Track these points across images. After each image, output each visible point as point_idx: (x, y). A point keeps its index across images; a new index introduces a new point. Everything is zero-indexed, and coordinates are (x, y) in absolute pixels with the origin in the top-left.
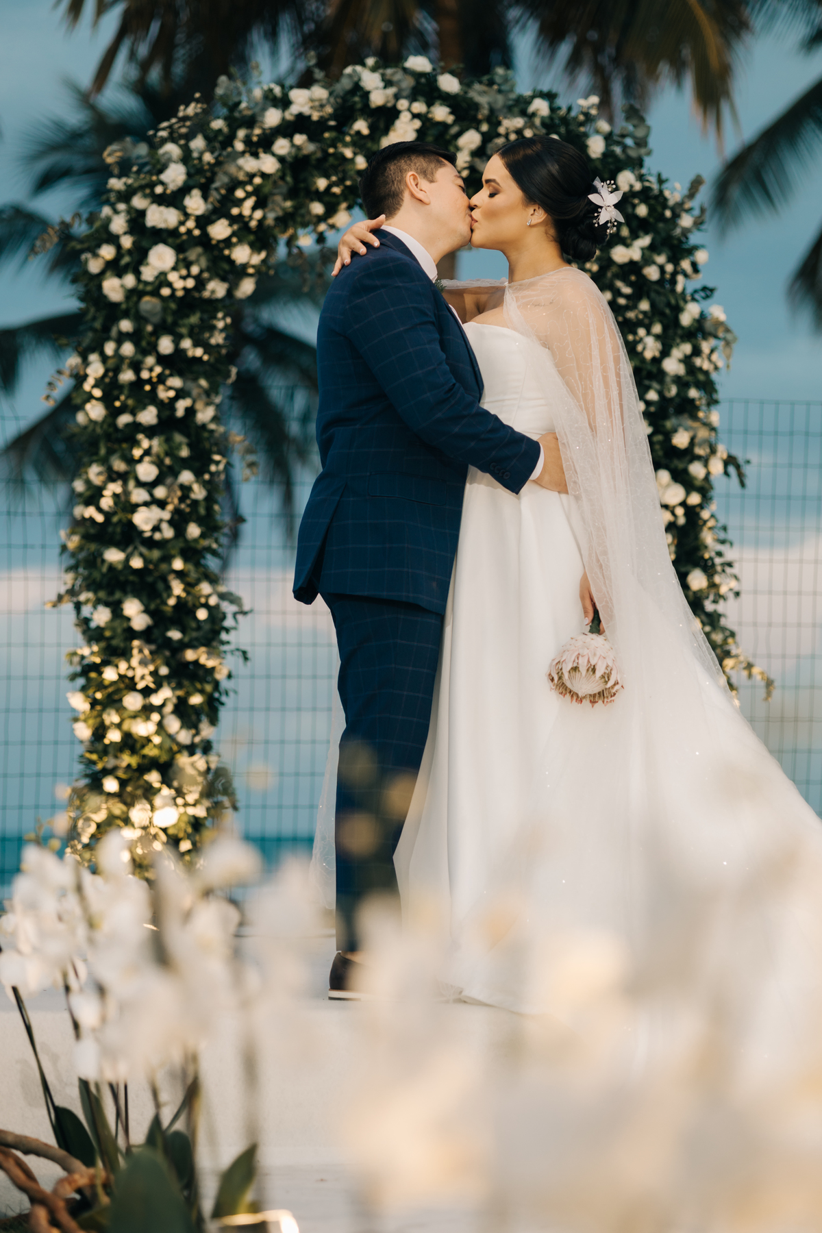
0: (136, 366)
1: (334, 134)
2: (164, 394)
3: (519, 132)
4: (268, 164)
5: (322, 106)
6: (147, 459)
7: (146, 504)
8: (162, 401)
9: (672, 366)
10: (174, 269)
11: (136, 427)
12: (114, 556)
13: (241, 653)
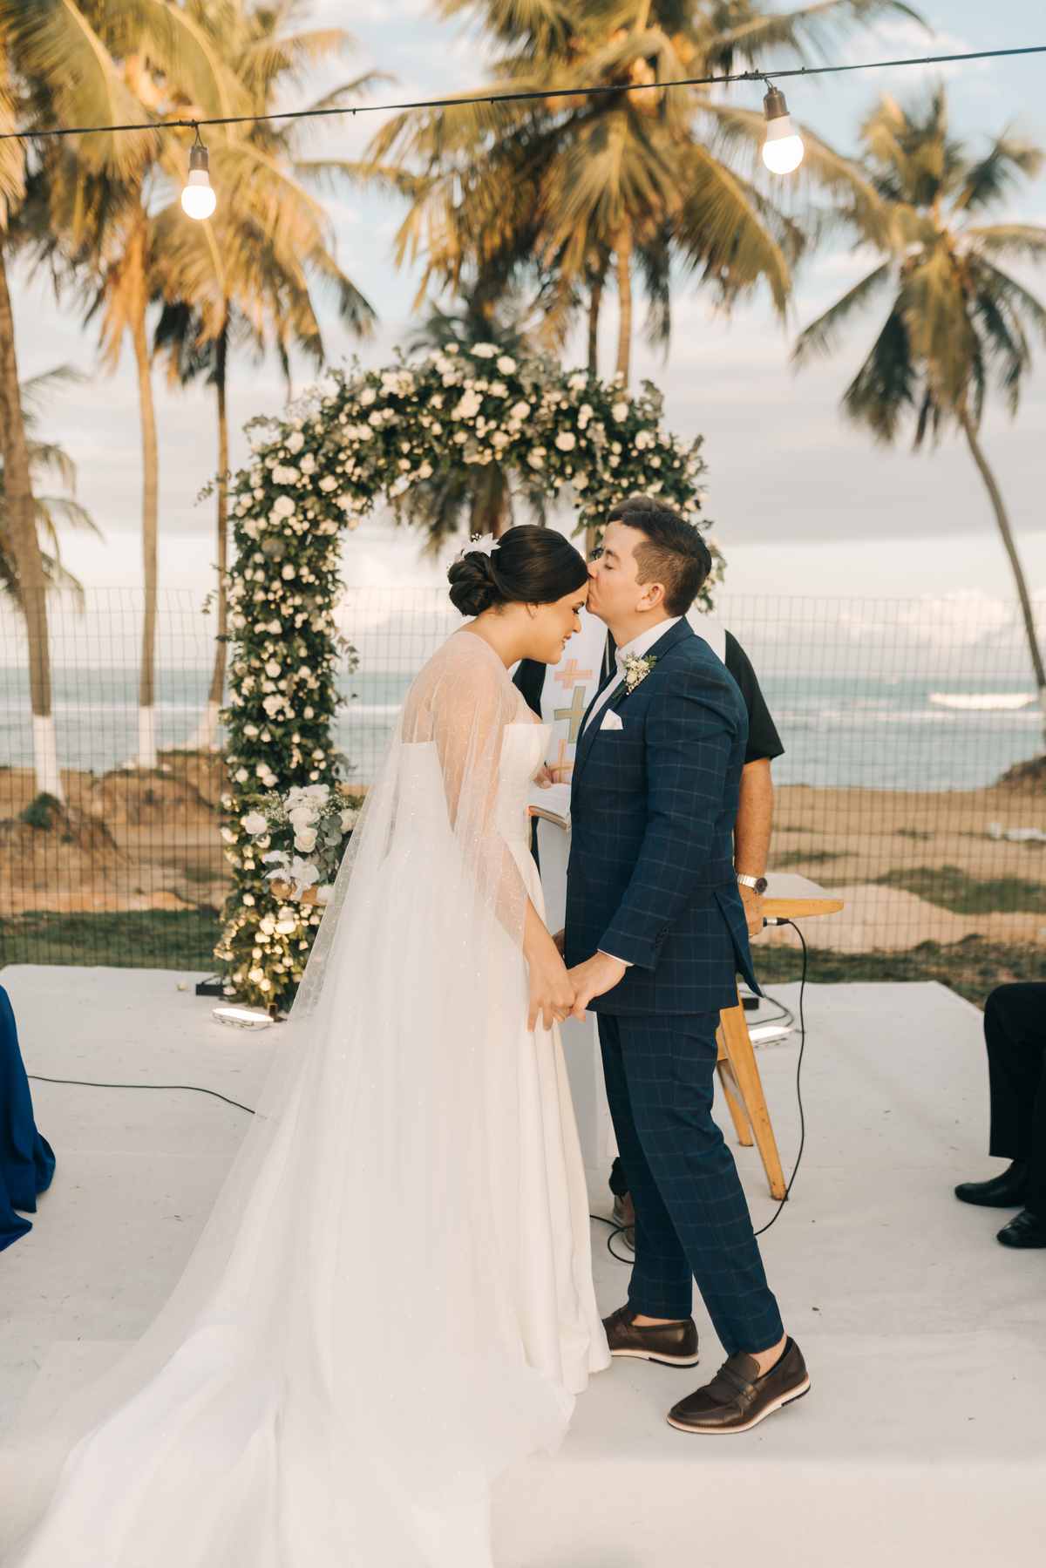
0: (267, 590)
1: (415, 408)
2: (286, 611)
3: (558, 404)
4: (364, 432)
5: (408, 385)
6: (272, 660)
7: (273, 693)
8: (284, 616)
10: (294, 515)
11: (266, 635)
12: (250, 731)
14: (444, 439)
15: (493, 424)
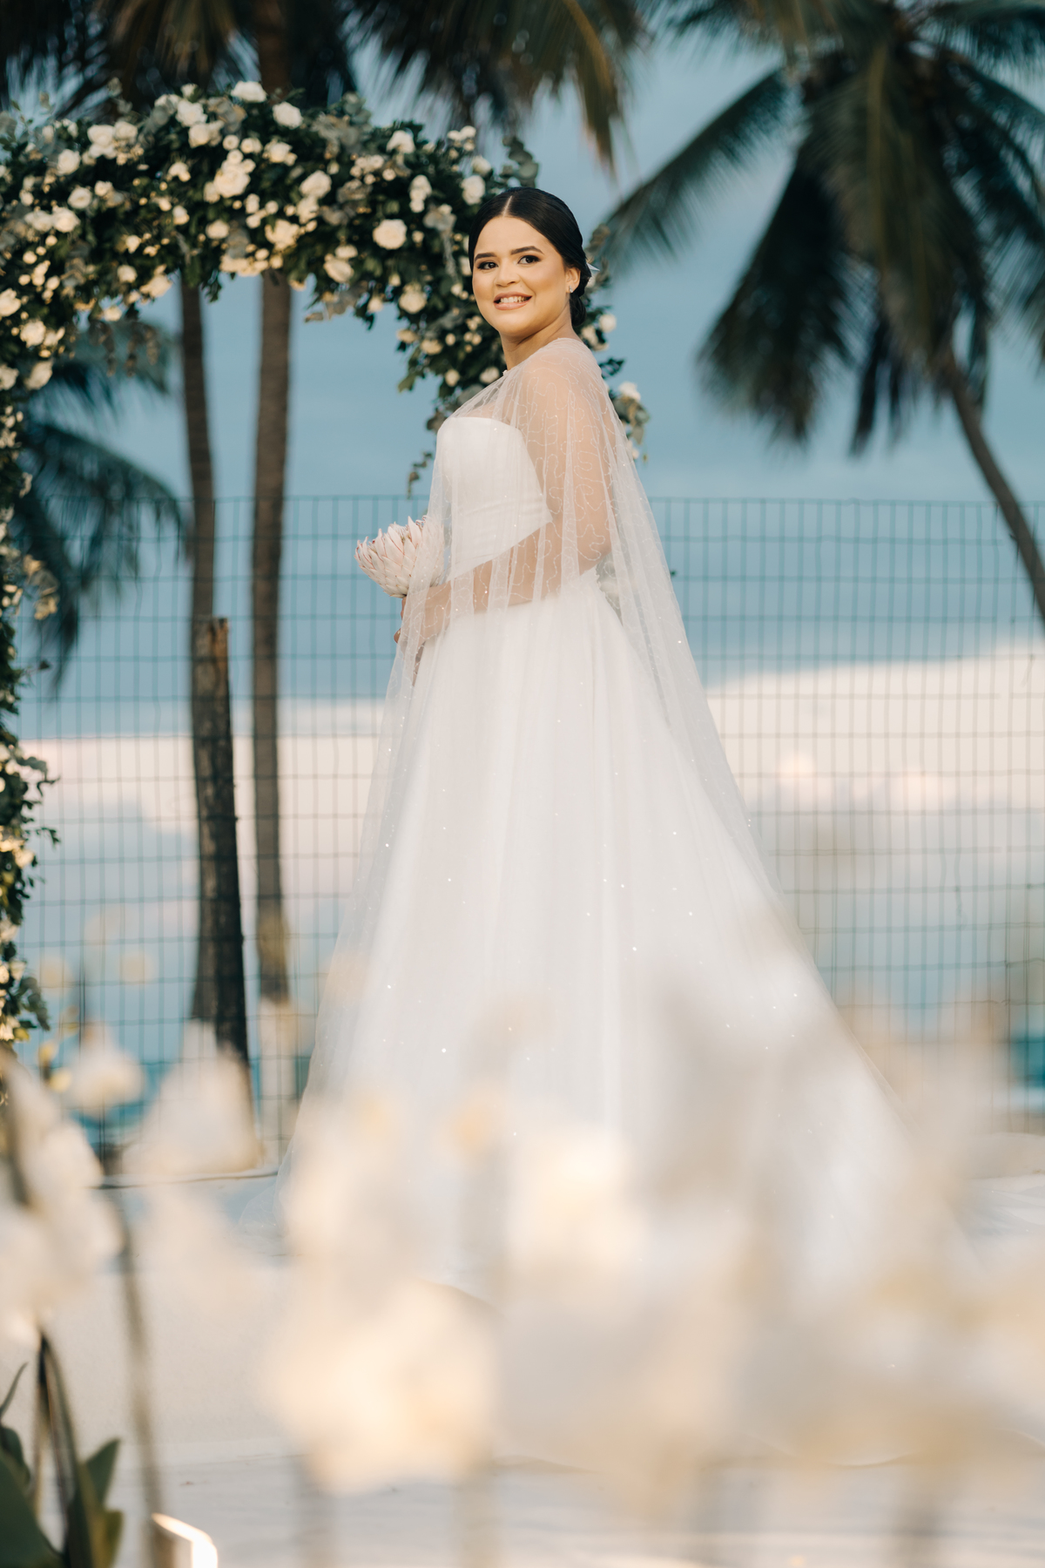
1: (145, 181)
3: (377, 173)
5: (129, 147)
13: (47, 834)
14: (193, 230)
15: (272, 207)
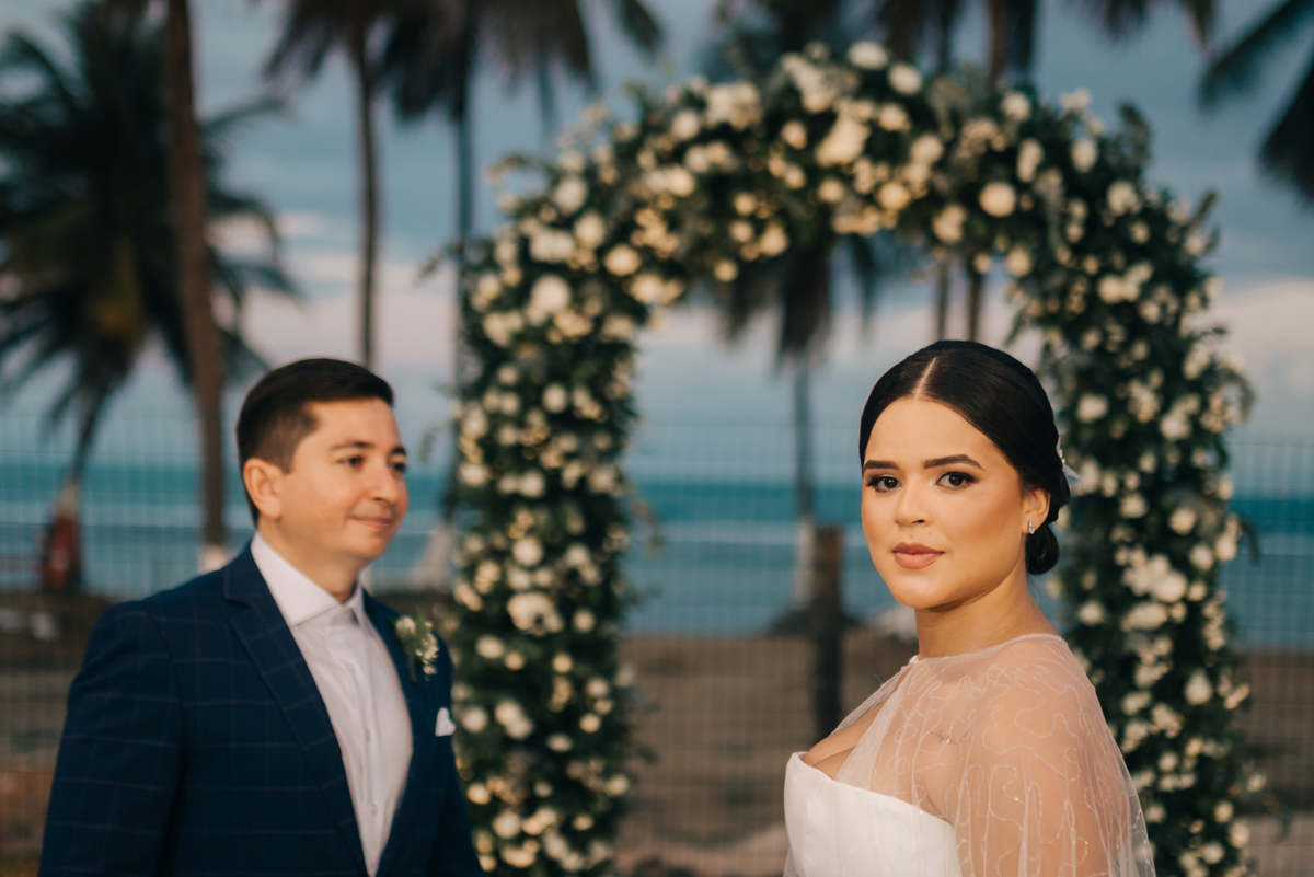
0: (520, 427)
1: (759, 146)
2: (551, 459)
3: (987, 142)
5: (749, 110)
6: (527, 539)
7: (527, 591)
8: (547, 469)
9: (1174, 426)
10: (567, 309)
11: (517, 499)
12: (490, 648)
14: (805, 194)
15: (883, 172)
